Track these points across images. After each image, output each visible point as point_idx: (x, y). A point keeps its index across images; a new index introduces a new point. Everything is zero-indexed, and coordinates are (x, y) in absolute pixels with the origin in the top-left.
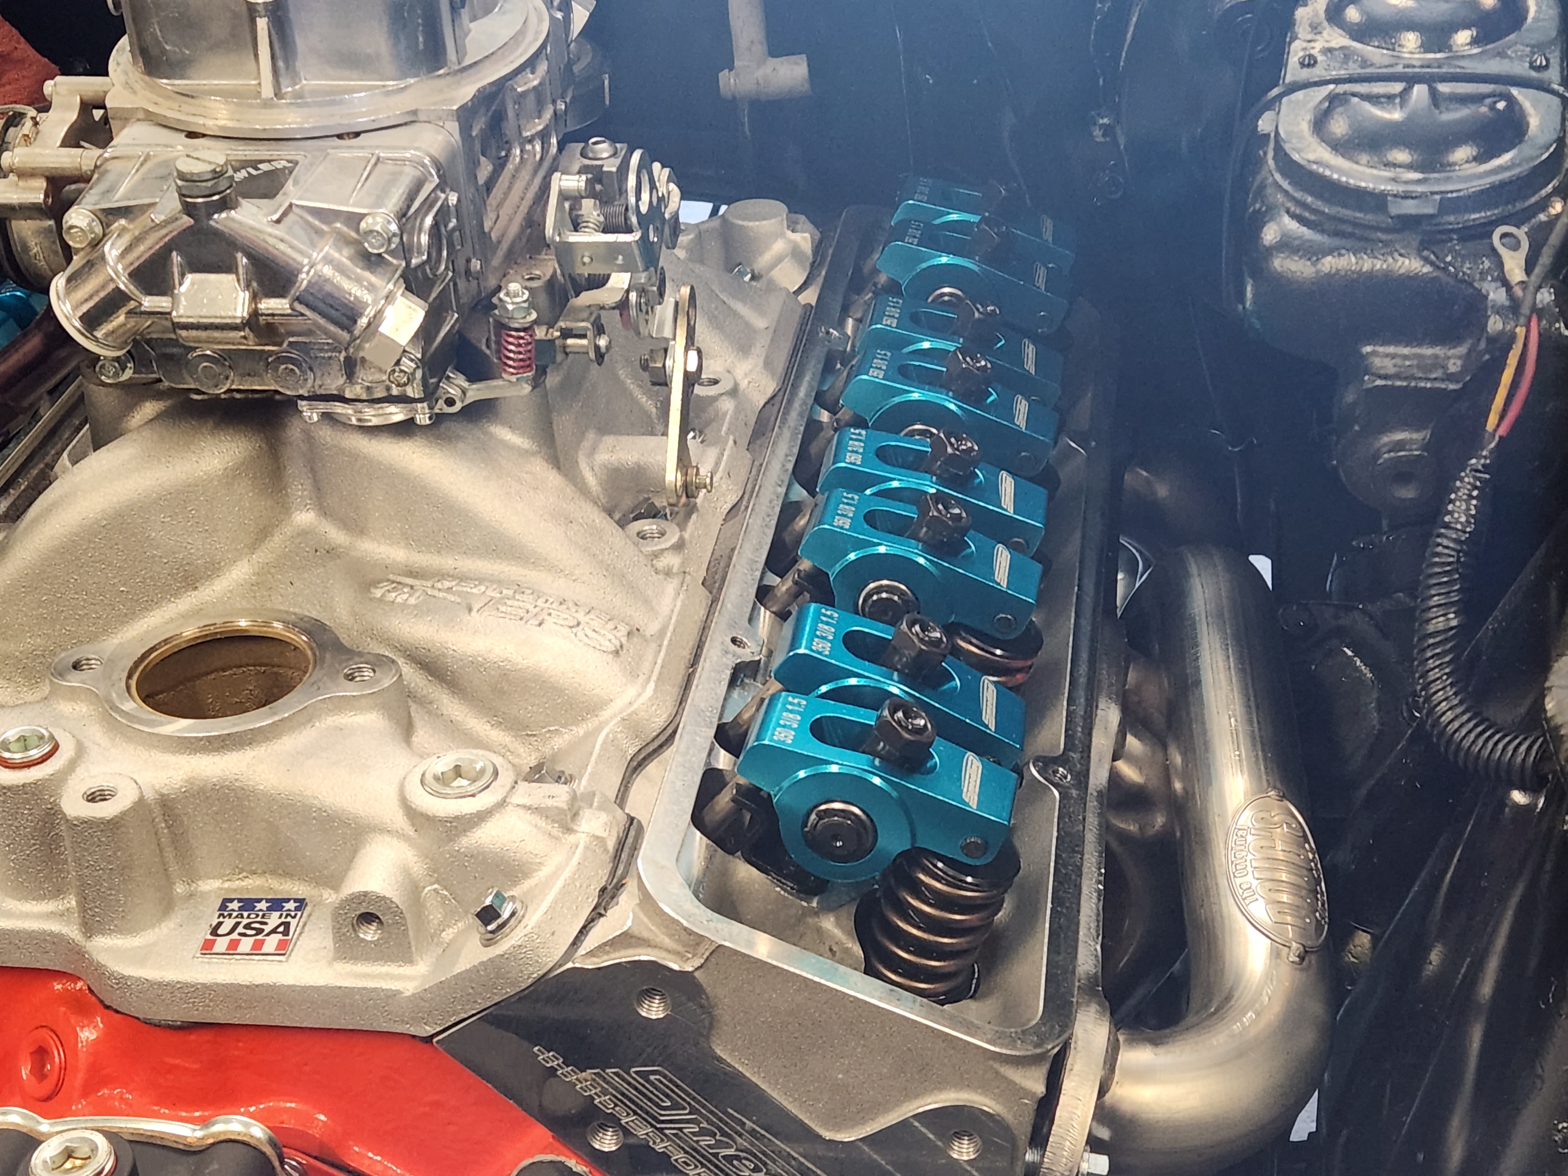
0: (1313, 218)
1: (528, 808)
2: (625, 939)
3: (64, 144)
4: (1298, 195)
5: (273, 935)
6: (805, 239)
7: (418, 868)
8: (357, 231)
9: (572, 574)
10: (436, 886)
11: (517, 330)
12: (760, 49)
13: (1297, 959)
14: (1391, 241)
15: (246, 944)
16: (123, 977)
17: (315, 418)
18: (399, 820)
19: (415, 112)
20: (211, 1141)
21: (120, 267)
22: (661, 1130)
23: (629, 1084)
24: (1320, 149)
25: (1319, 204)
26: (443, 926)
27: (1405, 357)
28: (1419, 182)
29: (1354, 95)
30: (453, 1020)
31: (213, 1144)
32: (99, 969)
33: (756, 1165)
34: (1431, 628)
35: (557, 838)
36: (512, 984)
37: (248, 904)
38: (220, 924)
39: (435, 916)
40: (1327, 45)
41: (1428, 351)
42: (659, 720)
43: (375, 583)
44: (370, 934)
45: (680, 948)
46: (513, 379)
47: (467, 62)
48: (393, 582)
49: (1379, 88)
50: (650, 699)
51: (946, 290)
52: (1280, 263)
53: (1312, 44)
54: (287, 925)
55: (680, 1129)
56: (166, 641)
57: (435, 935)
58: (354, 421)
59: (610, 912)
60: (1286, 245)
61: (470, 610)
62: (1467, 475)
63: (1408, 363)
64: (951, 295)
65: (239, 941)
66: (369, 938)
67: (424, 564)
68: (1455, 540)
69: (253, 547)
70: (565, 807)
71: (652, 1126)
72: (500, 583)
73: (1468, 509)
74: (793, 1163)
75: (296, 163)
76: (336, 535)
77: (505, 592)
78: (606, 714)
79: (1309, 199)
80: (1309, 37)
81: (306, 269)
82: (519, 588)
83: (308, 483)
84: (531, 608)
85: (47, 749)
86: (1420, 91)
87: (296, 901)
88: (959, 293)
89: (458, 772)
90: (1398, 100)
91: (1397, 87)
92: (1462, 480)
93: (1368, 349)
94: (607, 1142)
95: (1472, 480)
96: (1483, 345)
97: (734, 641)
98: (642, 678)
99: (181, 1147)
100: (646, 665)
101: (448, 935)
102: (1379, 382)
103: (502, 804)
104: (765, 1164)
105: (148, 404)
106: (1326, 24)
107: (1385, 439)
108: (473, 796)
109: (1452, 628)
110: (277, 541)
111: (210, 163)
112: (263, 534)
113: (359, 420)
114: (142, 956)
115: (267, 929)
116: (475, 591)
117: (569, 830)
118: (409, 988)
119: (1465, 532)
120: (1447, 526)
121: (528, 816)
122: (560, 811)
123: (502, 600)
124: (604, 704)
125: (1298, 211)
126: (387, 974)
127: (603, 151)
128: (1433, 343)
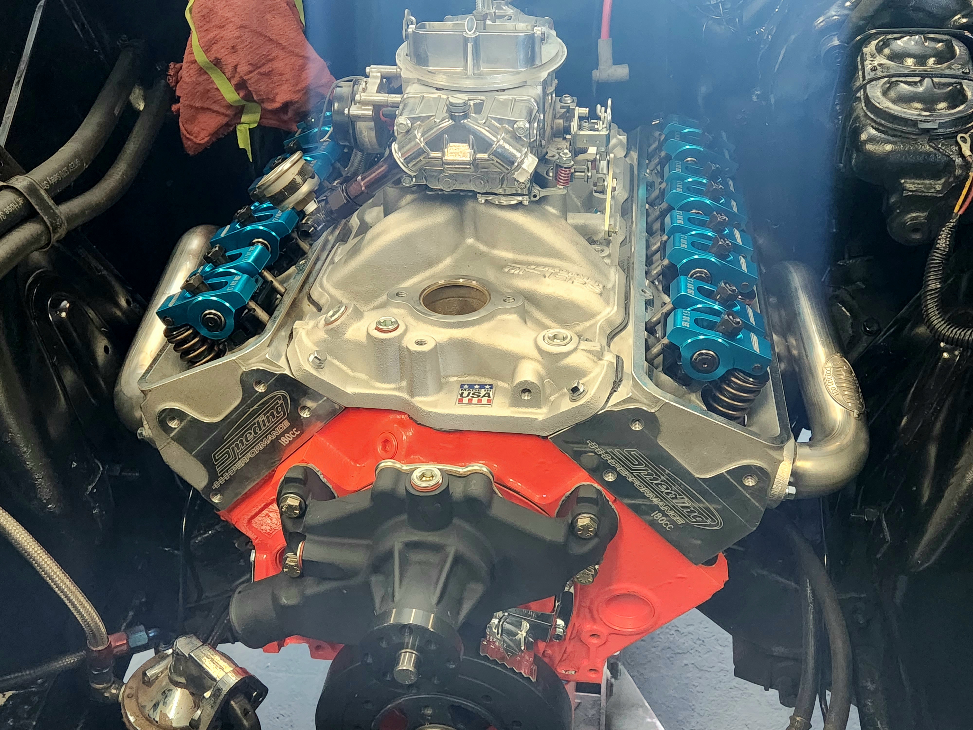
0: (883, 129)
1: (584, 350)
2: (629, 400)
3: (377, 92)
4: (878, 120)
5: (484, 398)
6: (624, 138)
7: (543, 372)
8: (513, 128)
9: (580, 264)
10: (549, 380)
11: (566, 168)
12: (610, 61)
13: (857, 416)
14: (916, 138)
15: (475, 400)
16: (429, 412)
17: (483, 201)
18: (535, 354)
19: (526, 82)
20: (469, 473)
21: (422, 139)
22: (632, 473)
23: (623, 455)
24: (887, 102)
25: (887, 124)
26: (551, 395)
27: (919, 184)
28: (929, 116)
29: (901, 82)
30: (557, 430)
31: (470, 474)
32: (418, 409)
33: (667, 487)
34: (930, 288)
35: (596, 362)
36: (584, 416)
37: (471, 386)
38: (462, 393)
39: (548, 391)
40: (879, 63)
41: (927, 182)
42: (619, 320)
43: (505, 266)
44: (526, 397)
45: (651, 404)
46: (562, 187)
47: (543, 63)
48: (511, 266)
49: (909, 79)
50: (616, 312)
51: (689, 159)
52: (869, 147)
53: (874, 62)
54: (489, 394)
55: (640, 473)
56: (429, 287)
57: (548, 398)
58: (497, 203)
59: (619, 389)
60: (871, 140)
61: (545, 277)
62: (946, 229)
63: (920, 186)
64: (691, 160)
65: (472, 400)
66: (526, 398)
67: (521, 259)
68: (941, 254)
69: (453, 252)
70: (599, 350)
71: (629, 471)
72: (553, 267)
73: (946, 242)
74: (682, 486)
75: (483, 101)
76: (483, 248)
77: (556, 270)
78: (598, 318)
79: (883, 122)
80: (872, 59)
81: (495, 143)
82: (561, 269)
83: (472, 227)
84: (567, 276)
85: (396, 325)
86: (927, 81)
87: (489, 385)
88: (695, 160)
89: (555, 337)
90: (919, 84)
91: (917, 79)
92: (943, 231)
93: (903, 181)
94: (610, 478)
95: (948, 231)
96: (951, 179)
97: (642, 290)
98: (611, 304)
99: (457, 475)
100: (611, 300)
101: (552, 398)
102: (911, 193)
103: (575, 349)
104: (671, 487)
105: (408, 196)
106: (877, 54)
107: (909, 216)
108: (565, 345)
109: (937, 289)
110: (460, 251)
111: (463, 99)
112: (456, 247)
113: (499, 202)
114: (435, 404)
115: (482, 395)
116: (544, 270)
117: (600, 359)
118: (540, 418)
119: (945, 251)
120: (938, 249)
121: (585, 353)
122: (598, 352)
123: (556, 273)
124: (598, 314)
125: (877, 127)
126: (531, 412)
127: (568, 100)
128: (930, 179)
